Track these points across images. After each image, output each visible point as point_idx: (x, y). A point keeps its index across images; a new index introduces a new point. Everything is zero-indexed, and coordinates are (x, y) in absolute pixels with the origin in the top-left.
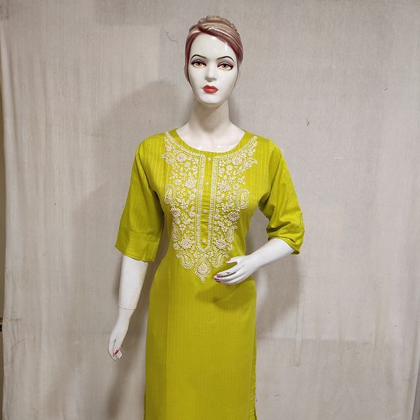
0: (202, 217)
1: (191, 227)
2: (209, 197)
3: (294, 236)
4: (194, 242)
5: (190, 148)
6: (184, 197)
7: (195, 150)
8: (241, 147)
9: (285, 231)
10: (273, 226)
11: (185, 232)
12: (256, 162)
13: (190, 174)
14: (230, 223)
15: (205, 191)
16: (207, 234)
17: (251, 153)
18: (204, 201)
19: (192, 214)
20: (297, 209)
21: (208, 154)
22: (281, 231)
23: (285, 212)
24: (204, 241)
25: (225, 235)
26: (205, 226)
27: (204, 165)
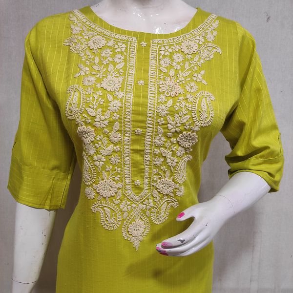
0: (134, 142)
1: (115, 159)
2: (145, 105)
3: (272, 168)
4: (120, 185)
5: (112, 28)
6: (100, 106)
7: (118, 31)
8: (194, 27)
9: (260, 160)
10: (240, 153)
11: (104, 167)
12: (220, 51)
13: (111, 67)
14: (180, 151)
15: (137, 96)
16: (142, 171)
17: (210, 37)
18: (136, 113)
19: (116, 136)
20: (274, 127)
21: (140, 36)
22: (253, 160)
23: (260, 132)
24: (138, 182)
25: (172, 170)
26: (138, 157)
27: (134, 54)
